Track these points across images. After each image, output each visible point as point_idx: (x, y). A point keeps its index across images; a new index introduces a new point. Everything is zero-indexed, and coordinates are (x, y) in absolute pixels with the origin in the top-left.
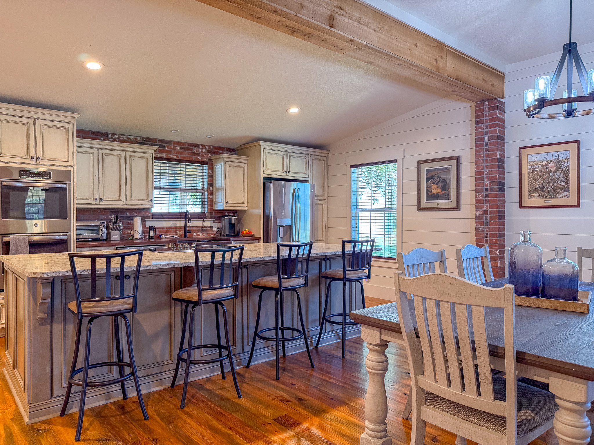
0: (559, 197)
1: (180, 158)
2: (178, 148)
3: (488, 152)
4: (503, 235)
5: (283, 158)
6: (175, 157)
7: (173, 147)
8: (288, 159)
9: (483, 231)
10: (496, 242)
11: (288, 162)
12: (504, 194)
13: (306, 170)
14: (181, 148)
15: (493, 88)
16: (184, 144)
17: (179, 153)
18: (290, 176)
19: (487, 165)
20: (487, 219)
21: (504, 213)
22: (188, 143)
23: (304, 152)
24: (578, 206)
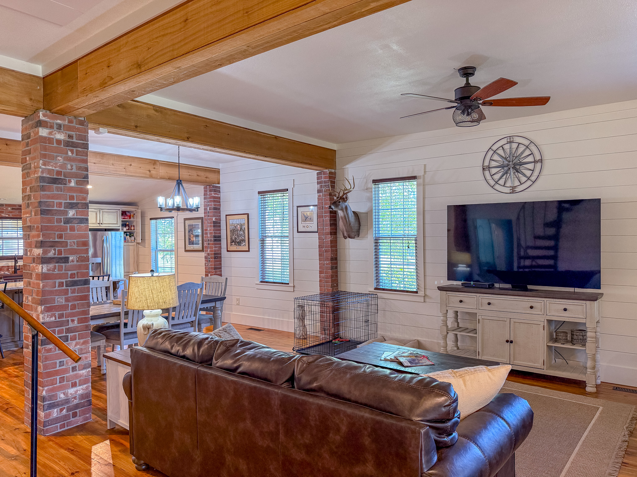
0: (242, 245)
1: (11, 216)
2: (9, 208)
3: (209, 217)
4: (221, 268)
5: (96, 214)
6: (7, 216)
7: (5, 209)
8: (101, 214)
9: (208, 266)
10: (213, 272)
11: (101, 216)
12: (221, 243)
13: (117, 221)
14: (12, 209)
15: (207, 179)
16: (15, 205)
17: (11, 212)
18: (103, 226)
19: (209, 225)
20: (209, 259)
21: (221, 254)
22: (18, 205)
23: (116, 208)
24: (249, 251)
